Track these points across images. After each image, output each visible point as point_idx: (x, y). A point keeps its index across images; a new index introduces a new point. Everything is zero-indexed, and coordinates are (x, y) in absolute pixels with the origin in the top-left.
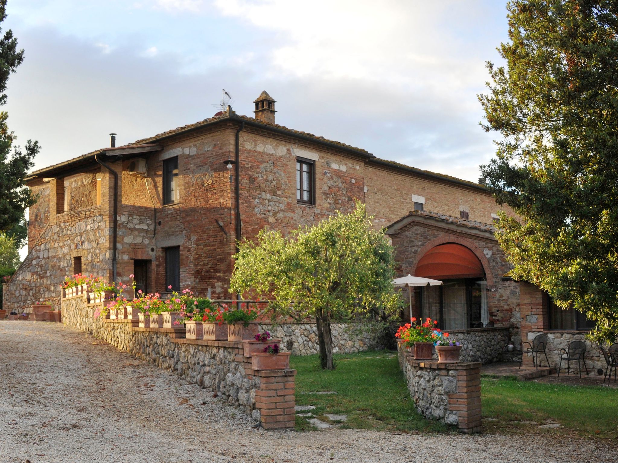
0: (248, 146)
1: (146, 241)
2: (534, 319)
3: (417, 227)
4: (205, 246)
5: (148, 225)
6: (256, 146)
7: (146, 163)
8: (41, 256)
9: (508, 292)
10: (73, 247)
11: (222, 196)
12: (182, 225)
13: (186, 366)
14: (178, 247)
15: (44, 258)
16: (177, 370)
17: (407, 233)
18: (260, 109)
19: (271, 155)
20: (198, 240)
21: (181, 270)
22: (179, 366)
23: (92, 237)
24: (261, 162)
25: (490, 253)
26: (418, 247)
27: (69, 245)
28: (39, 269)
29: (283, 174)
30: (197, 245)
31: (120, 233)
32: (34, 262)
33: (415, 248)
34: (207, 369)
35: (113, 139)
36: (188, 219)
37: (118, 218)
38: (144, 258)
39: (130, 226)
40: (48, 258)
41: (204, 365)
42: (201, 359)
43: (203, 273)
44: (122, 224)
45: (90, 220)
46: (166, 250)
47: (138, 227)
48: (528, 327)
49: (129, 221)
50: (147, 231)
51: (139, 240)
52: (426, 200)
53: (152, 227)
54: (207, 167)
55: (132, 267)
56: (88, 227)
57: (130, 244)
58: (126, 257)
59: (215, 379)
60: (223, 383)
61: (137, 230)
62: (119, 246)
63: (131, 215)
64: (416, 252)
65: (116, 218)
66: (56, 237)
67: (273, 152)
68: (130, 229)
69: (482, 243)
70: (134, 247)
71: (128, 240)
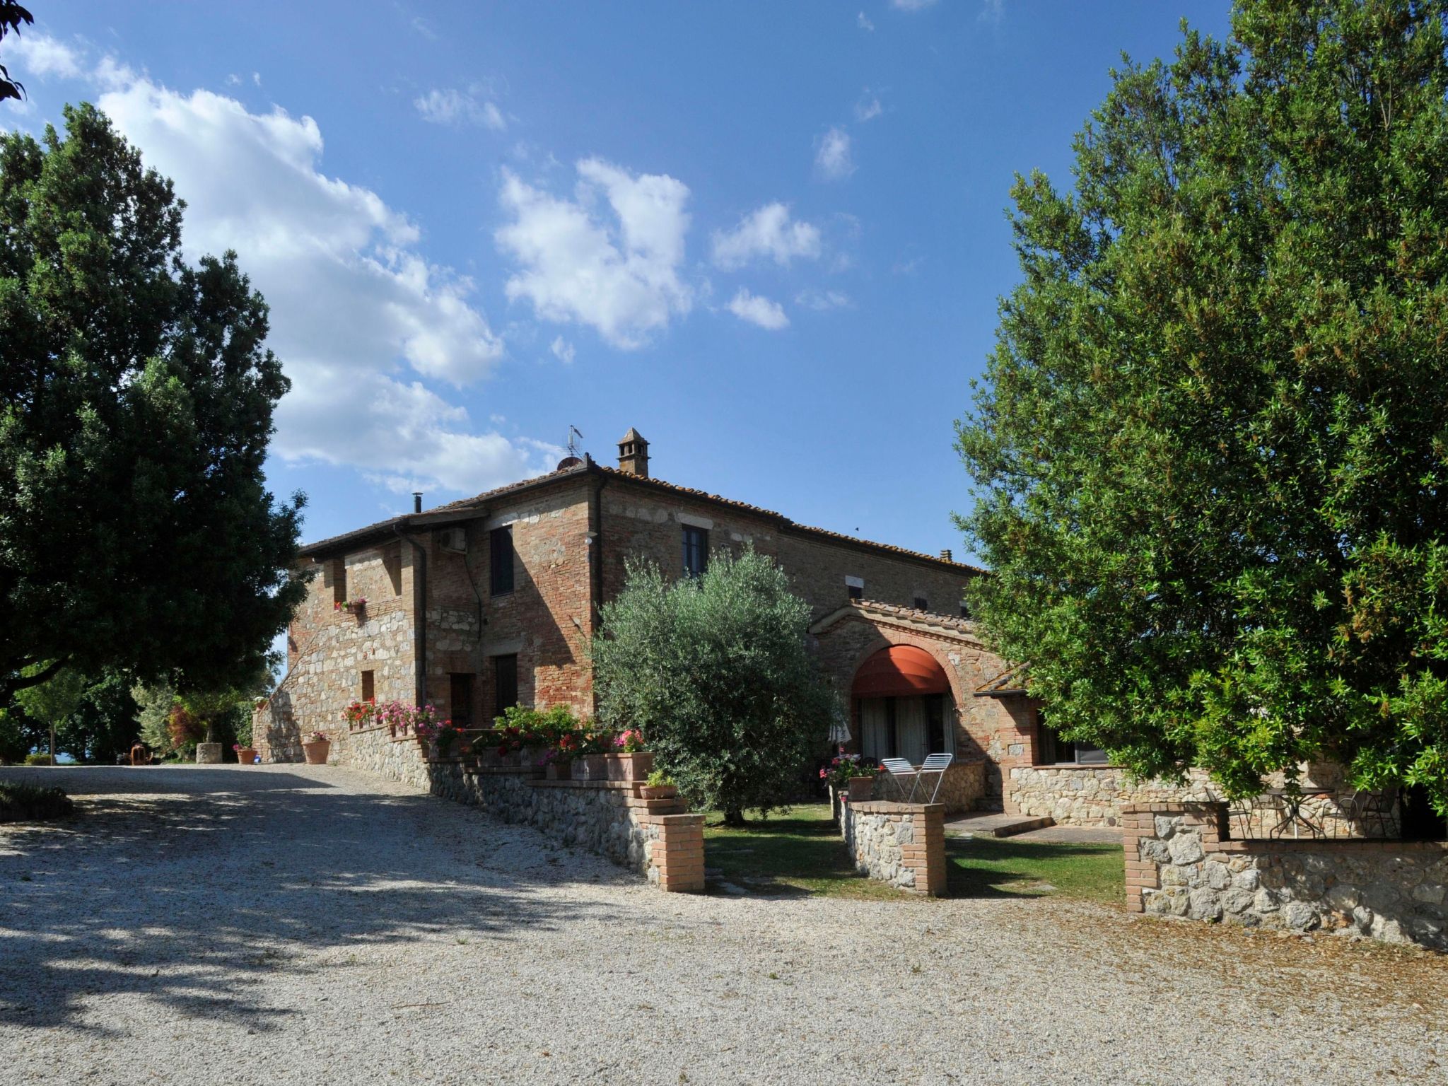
0: (614, 510)
1: (468, 648)
2: (1018, 749)
3: (854, 623)
4: (553, 653)
5: (470, 624)
6: (625, 509)
7: (466, 535)
8: (312, 671)
9: (983, 713)
10: (360, 656)
11: (577, 581)
12: (519, 624)
13: (548, 817)
14: (514, 656)
15: (316, 673)
16: (537, 822)
17: (839, 631)
18: (627, 454)
19: (647, 523)
20: (543, 645)
21: (520, 688)
22: (540, 817)
23: (389, 643)
24: (634, 533)
25: (957, 658)
26: (856, 650)
27: (355, 655)
28: (309, 690)
29: (663, 549)
30: (543, 652)
31: (430, 635)
32: (301, 680)
33: (852, 653)
34: (583, 818)
35: (418, 501)
36: (528, 615)
37: (428, 615)
38: (465, 672)
39: (445, 625)
40: (323, 673)
41: (577, 814)
42: (573, 806)
43: (552, 692)
44: (433, 623)
45: (386, 618)
46: (498, 659)
47: (456, 627)
48: (1011, 761)
49: (442, 619)
50: (468, 633)
51: (457, 647)
52: (866, 582)
53: (476, 628)
54: (554, 540)
55: (448, 685)
56: (383, 629)
57: (445, 652)
58: (439, 671)
59: (593, 832)
60: (604, 836)
61: (455, 631)
62: (429, 655)
63: (445, 610)
64: (852, 658)
65: (424, 614)
66: (334, 643)
67: (648, 518)
68: (444, 630)
69: (947, 645)
70: (451, 656)
71: (442, 645)
